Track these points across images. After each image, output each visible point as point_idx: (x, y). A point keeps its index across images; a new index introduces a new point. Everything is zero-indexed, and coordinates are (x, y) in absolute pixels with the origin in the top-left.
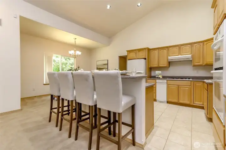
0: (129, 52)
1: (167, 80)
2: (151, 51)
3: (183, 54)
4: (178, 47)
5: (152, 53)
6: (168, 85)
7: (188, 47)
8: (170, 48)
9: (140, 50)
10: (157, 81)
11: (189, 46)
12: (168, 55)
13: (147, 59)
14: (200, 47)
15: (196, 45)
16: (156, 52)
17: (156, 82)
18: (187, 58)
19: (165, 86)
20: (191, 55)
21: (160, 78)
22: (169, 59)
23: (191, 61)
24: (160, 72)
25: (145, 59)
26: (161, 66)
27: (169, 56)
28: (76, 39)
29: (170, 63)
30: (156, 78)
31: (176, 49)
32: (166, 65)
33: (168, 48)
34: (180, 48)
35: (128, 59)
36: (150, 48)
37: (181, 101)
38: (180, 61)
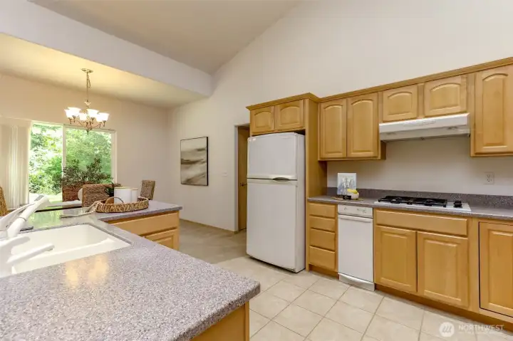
0: (255, 109)
1: (375, 208)
2: (323, 105)
3: (432, 113)
4: (413, 89)
5: (327, 112)
6: (378, 226)
7: (453, 86)
8: (386, 94)
9: (286, 103)
10: (341, 208)
11: (458, 79)
12: (379, 118)
13: (307, 132)
14: (504, 81)
15: (485, 74)
16: (339, 109)
17: (337, 213)
18: (450, 128)
19: (369, 228)
20: (466, 115)
21: (349, 198)
22: (380, 131)
23: (467, 136)
24: (352, 177)
25: (302, 132)
26: (353, 154)
27: (384, 122)
28: (90, 72)
29: (385, 146)
30: (339, 196)
31: (408, 96)
32: (371, 154)
33: (378, 91)
34: (421, 92)
35: (251, 134)
36: (320, 94)
37: (428, 293)
38: (422, 139)
